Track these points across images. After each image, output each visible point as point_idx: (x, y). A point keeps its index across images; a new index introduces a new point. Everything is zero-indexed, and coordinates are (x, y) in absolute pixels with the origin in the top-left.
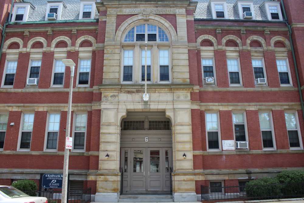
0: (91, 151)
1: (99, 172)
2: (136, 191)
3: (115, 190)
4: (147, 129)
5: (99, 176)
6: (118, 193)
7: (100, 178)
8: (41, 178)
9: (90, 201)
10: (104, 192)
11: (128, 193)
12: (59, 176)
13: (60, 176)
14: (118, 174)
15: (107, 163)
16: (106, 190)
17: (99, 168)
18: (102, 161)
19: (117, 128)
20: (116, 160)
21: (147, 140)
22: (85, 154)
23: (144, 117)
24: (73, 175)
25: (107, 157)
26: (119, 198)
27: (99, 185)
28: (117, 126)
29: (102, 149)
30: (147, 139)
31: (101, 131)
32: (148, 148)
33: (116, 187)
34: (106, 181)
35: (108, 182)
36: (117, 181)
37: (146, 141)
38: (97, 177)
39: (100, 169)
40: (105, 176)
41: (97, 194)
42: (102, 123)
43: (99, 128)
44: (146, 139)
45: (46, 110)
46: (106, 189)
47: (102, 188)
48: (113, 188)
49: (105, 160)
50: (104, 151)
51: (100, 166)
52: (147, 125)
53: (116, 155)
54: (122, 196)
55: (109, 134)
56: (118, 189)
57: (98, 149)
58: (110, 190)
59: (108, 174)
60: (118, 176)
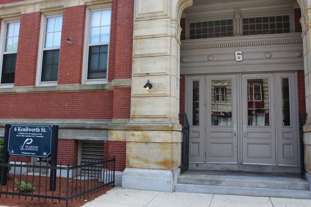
0: (117, 78)
1: (132, 123)
2: (217, 164)
3: (166, 164)
4: (240, 34)
5: (131, 132)
6: (172, 171)
7: (133, 135)
8: (7, 134)
9: (114, 186)
10: (142, 168)
11: (198, 168)
12: (38, 130)
13: (41, 130)
14: (172, 127)
15: (149, 103)
16: (146, 163)
17: (131, 114)
18: (137, 99)
19: (169, 23)
20: (168, 94)
21: (239, 58)
22: (107, 87)
23: (233, 10)
24: (83, 130)
25: (148, 88)
26: (176, 181)
27: (132, 151)
28: (169, 20)
29: (139, 71)
30: (239, 56)
31: (136, 33)
32: (243, 73)
33: (169, 157)
34: (146, 143)
35: (152, 145)
36: (172, 143)
37: (237, 60)
38: (127, 132)
39: (134, 117)
40: (145, 132)
41: (126, 170)
42: (137, 17)
43: (131, 28)
44: (237, 56)
45: (39, 11)
46: (146, 161)
47: (138, 158)
48: (161, 159)
49: (144, 96)
50: (141, 75)
51: (132, 109)
52: (238, 27)
53: (169, 84)
54: (184, 176)
55: (153, 37)
56: (173, 162)
57: (129, 75)
58: (155, 163)
59: (149, 127)
60: (174, 132)
